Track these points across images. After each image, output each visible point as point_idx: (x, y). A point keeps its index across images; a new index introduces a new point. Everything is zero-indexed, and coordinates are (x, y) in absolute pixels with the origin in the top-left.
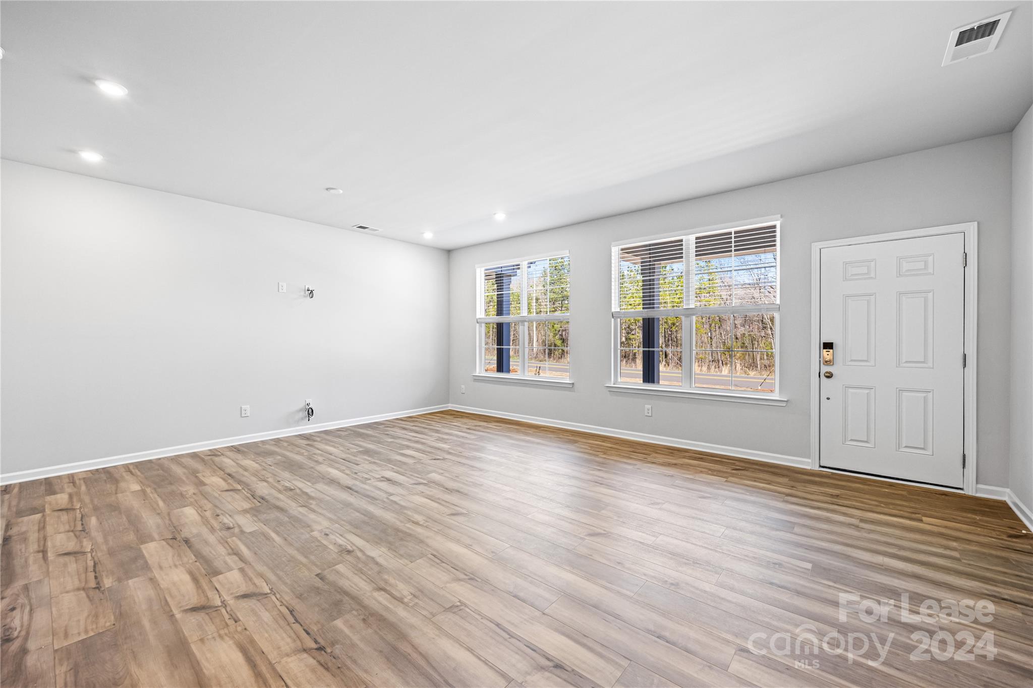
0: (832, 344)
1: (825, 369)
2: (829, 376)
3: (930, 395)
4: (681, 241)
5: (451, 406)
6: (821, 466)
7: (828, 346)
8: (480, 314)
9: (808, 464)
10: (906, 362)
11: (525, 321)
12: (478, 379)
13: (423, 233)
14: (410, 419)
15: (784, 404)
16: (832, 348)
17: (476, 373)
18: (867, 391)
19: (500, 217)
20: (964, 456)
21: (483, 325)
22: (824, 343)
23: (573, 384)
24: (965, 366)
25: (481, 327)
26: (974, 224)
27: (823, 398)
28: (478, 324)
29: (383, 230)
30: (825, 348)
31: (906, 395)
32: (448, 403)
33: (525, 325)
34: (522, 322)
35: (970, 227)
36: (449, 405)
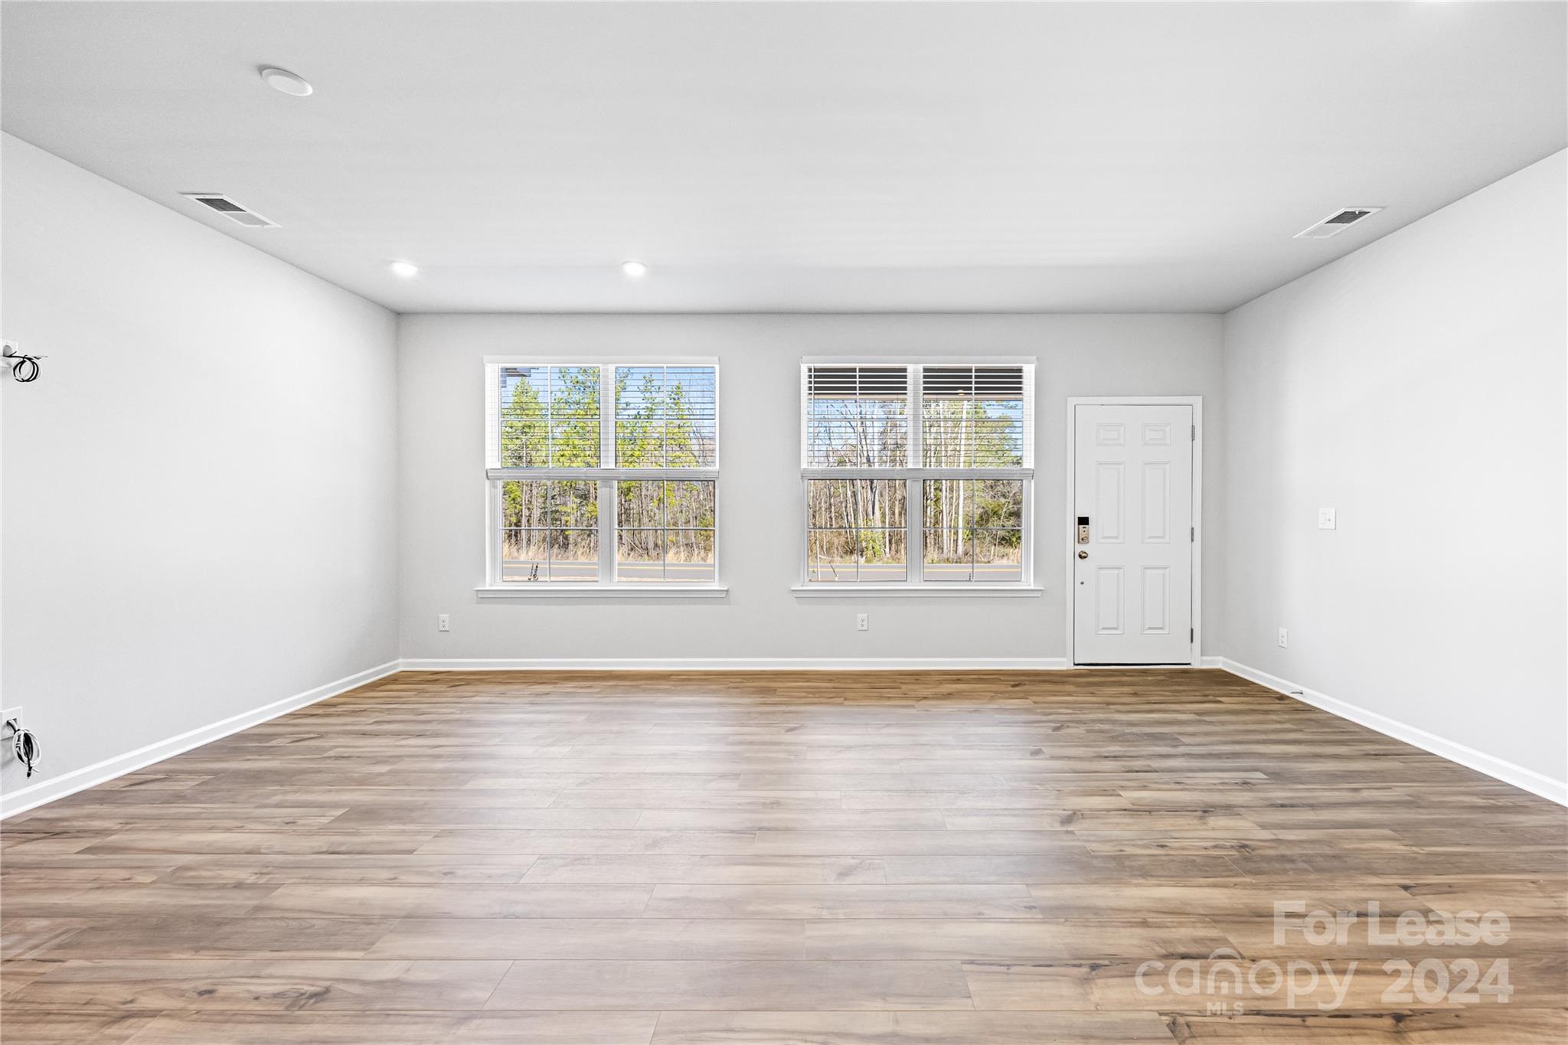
0: (1087, 518)
1: (1080, 548)
2: (1082, 558)
3: (1167, 571)
4: (905, 370)
5: (402, 665)
6: (1075, 665)
7: (1083, 521)
8: (493, 460)
9: (1063, 664)
10: (1149, 537)
11: (613, 479)
12: (488, 597)
13: (391, 262)
14: (326, 708)
15: (1039, 594)
16: (1087, 523)
17: (485, 587)
18: (1116, 571)
19: (634, 270)
20: (1192, 630)
21: (498, 483)
22: (1079, 518)
23: (727, 591)
24: (1192, 540)
25: (495, 487)
26: (1201, 398)
27: (1078, 583)
28: (487, 482)
29: (274, 225)
30: (1080, 523)
31: (1149, 572)
32: (398, 658)
33: (611, 487)
34: (607, 480)
35: (1198, 401)
36: (400, 660)
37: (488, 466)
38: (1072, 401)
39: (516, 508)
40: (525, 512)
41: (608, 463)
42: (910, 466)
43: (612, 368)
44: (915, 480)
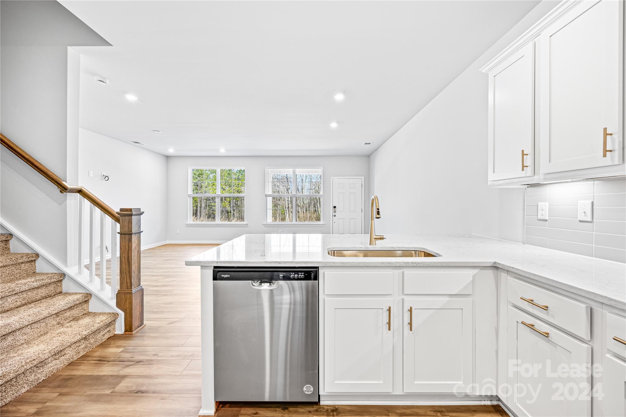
1: (334, 214)
2: (335, 216)
3: (356, 219)
7: (335, 207)
8: (190, 192)
10: (352, 211)
12: (189, 226)
15: (324, 225)
16: (335, 208)
17: (188, 223)
18: (343, 220)
21: (192, 198)
22: (334, 206)
23: (247, 224)
24: (362, 212)
25: (191, 199)
26: (364, 177)
27: (334, 222)
28: (189, 197)
29: (146, 145)
30: (334, 208)
31: (351, 220)
32: (166, 240)
33: (219, 199)
34: (218, 197)
35: (363, 178)
36: (167, 241)
37: (189, 193)
38: (332, 178)
39: (196, 204)
40: (199, 205)
41: (219, 192)
42: (293, 194)
43: (219, 170)
44: (294, 197)
